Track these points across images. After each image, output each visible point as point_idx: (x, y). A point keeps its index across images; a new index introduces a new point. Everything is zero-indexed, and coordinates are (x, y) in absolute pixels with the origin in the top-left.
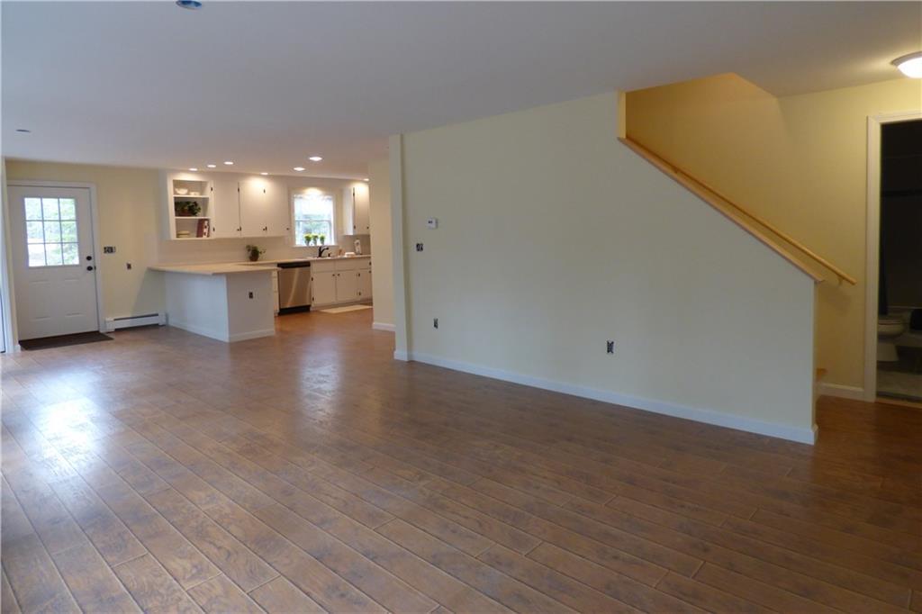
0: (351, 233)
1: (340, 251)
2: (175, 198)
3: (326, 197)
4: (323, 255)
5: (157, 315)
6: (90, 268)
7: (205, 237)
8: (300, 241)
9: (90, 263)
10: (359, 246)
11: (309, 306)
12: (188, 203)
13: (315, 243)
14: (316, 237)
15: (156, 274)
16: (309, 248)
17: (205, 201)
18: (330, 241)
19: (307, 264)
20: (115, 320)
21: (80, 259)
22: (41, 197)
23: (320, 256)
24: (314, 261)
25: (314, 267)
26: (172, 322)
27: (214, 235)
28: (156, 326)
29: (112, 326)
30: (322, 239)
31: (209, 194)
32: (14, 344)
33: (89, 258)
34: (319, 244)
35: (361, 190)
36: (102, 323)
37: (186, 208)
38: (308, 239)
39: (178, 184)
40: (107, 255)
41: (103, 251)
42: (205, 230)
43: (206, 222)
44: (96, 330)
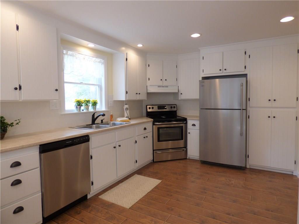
0: (122, 97)
1: (112, 116)
8: (70, 106)
10: (128, 111)
11: (86, 196)
13: (88, 109)
14: (88, 101)
18: (102, 107)
19: (85, 139)
23: (94, 122)
24: (92, 133)
25: (94, 142)
30: (95, 104)
34: (91, 109)
35: (132, 57)
38: (79, 104)
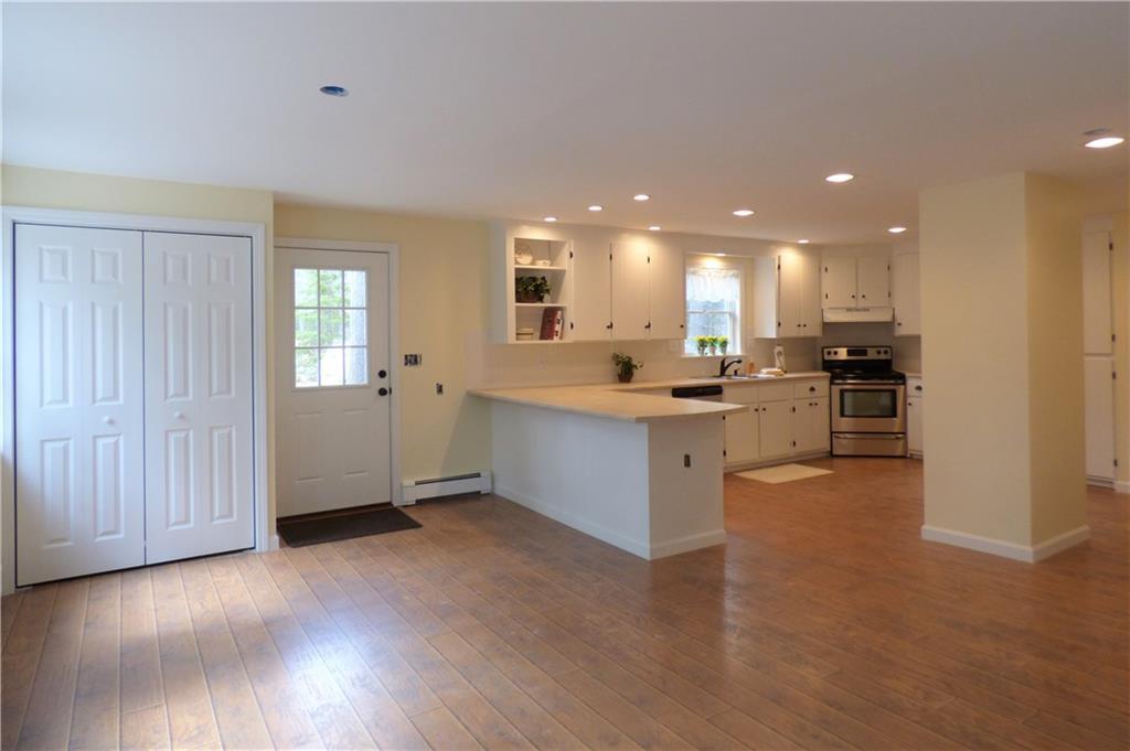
2: (517, 270)
3: (731, 273)
4: (727, 372)
5: (478, 475)
6: (383, 392)
7: (556, 339)
9: (383, 383)
12: (534, 279)
13: (713, 352)
15: (479, 402)
16: (702, 359)
17: (558, 276)
18: (735, 349)
19: (717, 389)
20: (417, 483)
21: (370, 376)
22: (319, 267)
23: (723, 373)
26: (503, 489)
27: (571, 337)
28: (476, 495)
29: (411, 496)
30: (724, 344)
31: (565, 263)
32: (270, 534)
33: (382, 374)
34: (719, 353)
35: (791, 261)
36: (396, 487)
37: (531, 287)
38: (702, 344)
39: (523, 246)
40: (411, 369)
41: (403, 361)
42: (558, 327)
43: (559, 313)
44: (388, 500)
